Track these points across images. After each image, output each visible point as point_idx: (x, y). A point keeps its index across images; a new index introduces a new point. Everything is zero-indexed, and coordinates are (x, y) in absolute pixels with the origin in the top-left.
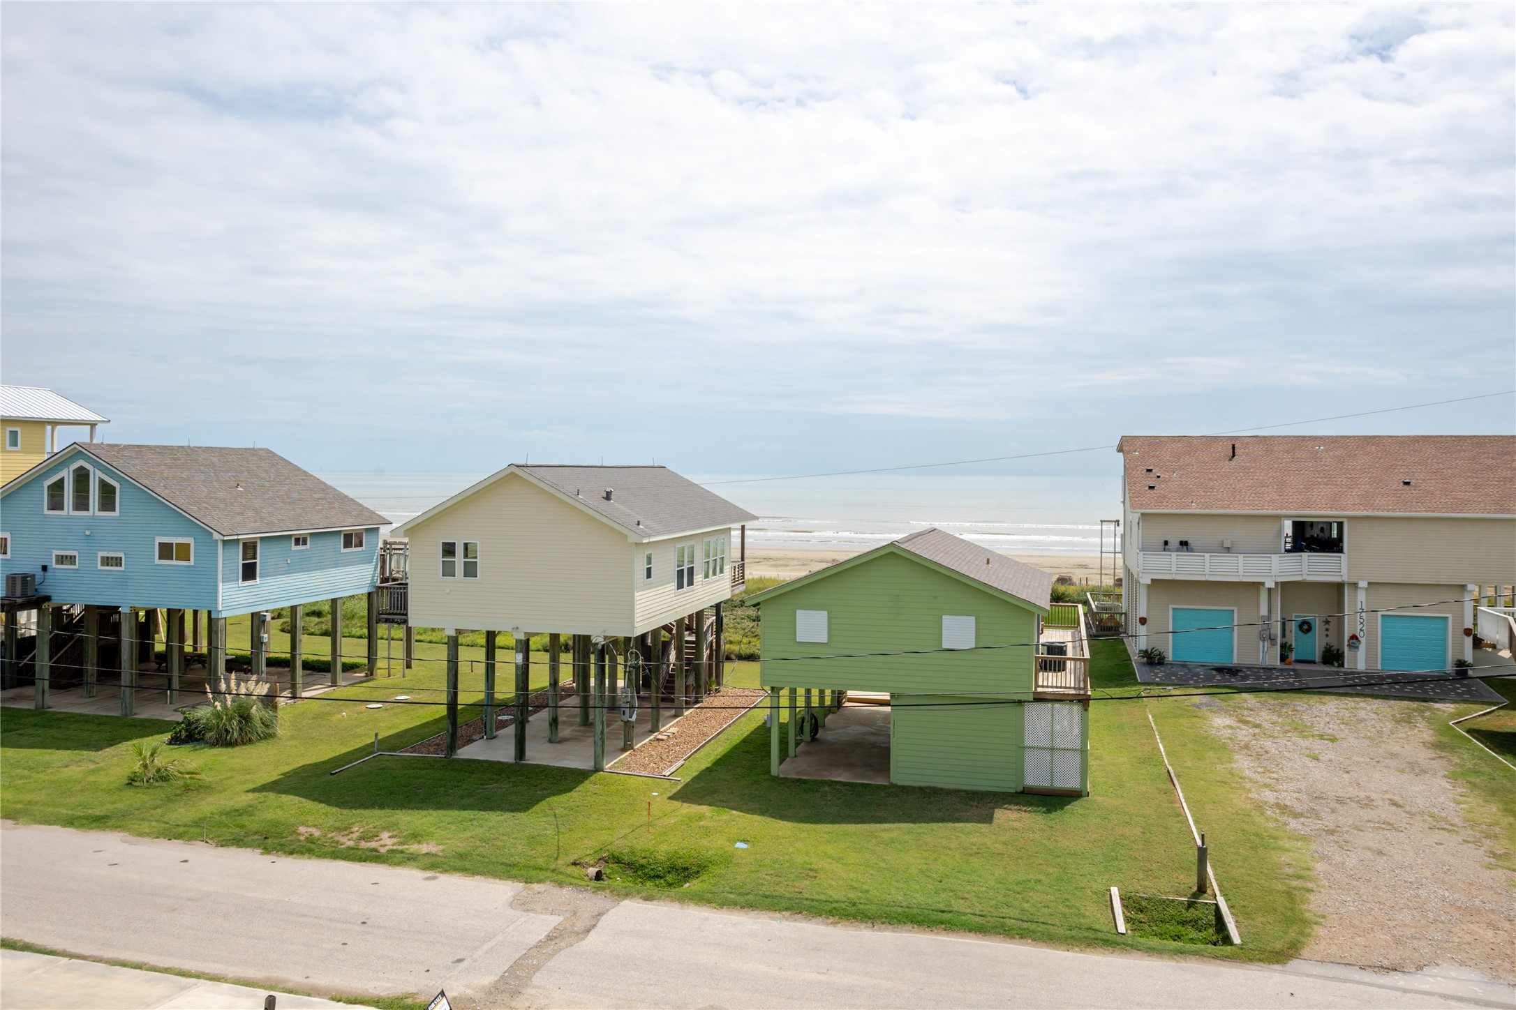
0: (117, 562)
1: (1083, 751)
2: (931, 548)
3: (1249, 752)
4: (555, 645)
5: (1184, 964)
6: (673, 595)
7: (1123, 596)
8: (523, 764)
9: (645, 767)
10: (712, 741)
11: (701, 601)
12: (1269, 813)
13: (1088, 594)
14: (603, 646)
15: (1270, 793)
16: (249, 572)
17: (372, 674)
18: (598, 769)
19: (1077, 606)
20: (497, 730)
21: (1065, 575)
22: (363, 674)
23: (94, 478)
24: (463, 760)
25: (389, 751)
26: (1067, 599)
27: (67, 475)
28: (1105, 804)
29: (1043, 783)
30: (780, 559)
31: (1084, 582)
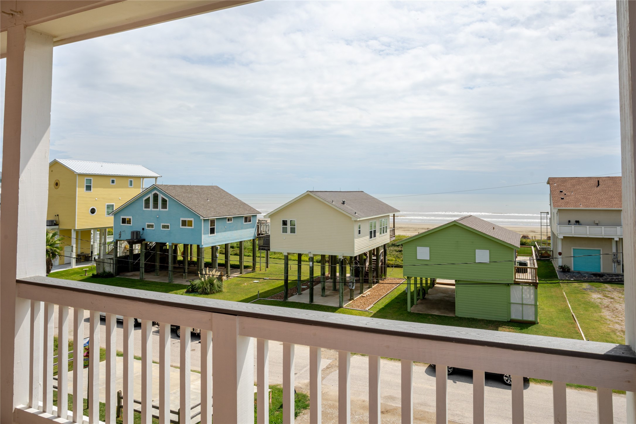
0: (167, 227)
1: (536, 305)
2: (470, 223)
3: (609, 309)
4: (323, 260)
5: (581, 391)
6: (368, 241)
7: (551, 244)
8: (313, 304)
9: (359, 307)
10: (384, 298)
11: (379, 243)
12: (618, 334)
13: (536, 243)
14: (343, 259)
15: (618, 326)
16: (212, 231)
17: (254, 270)
18: (341, 307)
19: (531, 247)
20: (302, 291)
21: (525, 235)
22: (251, 270)
23: (160, 197)
24: (290, 302)
25: (263, 298)
26: (527, 245)
27: (151, 196)
28: (545, 327)
29: (519, 318)
30: (406, 228)
31: (534, 238)
